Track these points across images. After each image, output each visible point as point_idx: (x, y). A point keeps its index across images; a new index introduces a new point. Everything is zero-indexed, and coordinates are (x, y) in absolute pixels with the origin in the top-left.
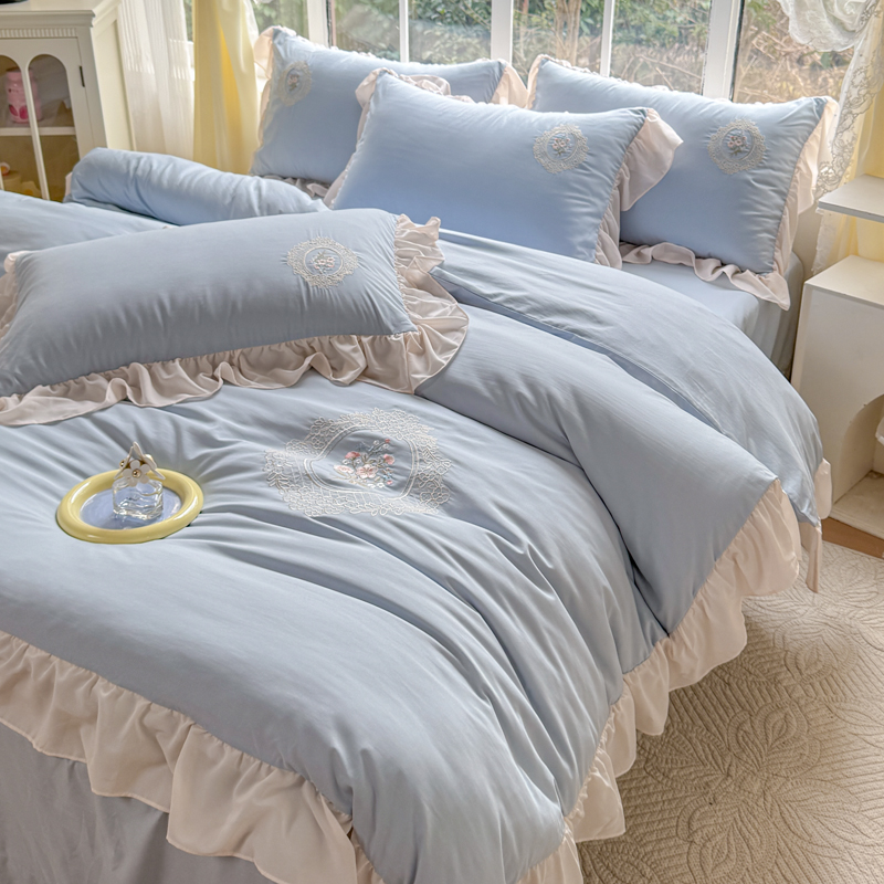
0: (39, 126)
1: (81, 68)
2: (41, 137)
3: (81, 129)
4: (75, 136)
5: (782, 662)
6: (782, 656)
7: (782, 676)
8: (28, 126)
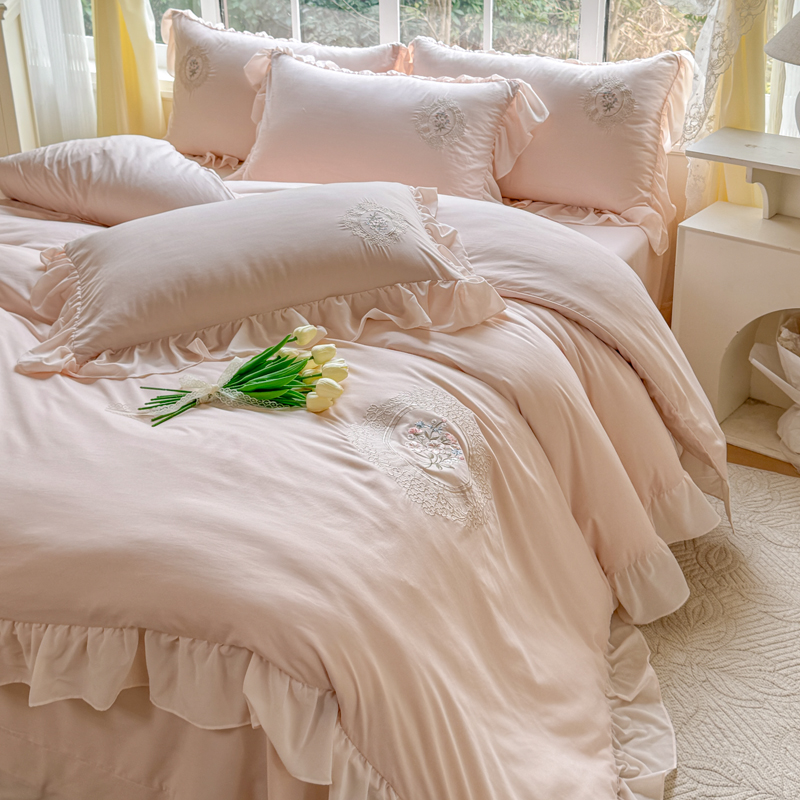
5: (695, 561)
6: (694, 556)
7: (696, 572)
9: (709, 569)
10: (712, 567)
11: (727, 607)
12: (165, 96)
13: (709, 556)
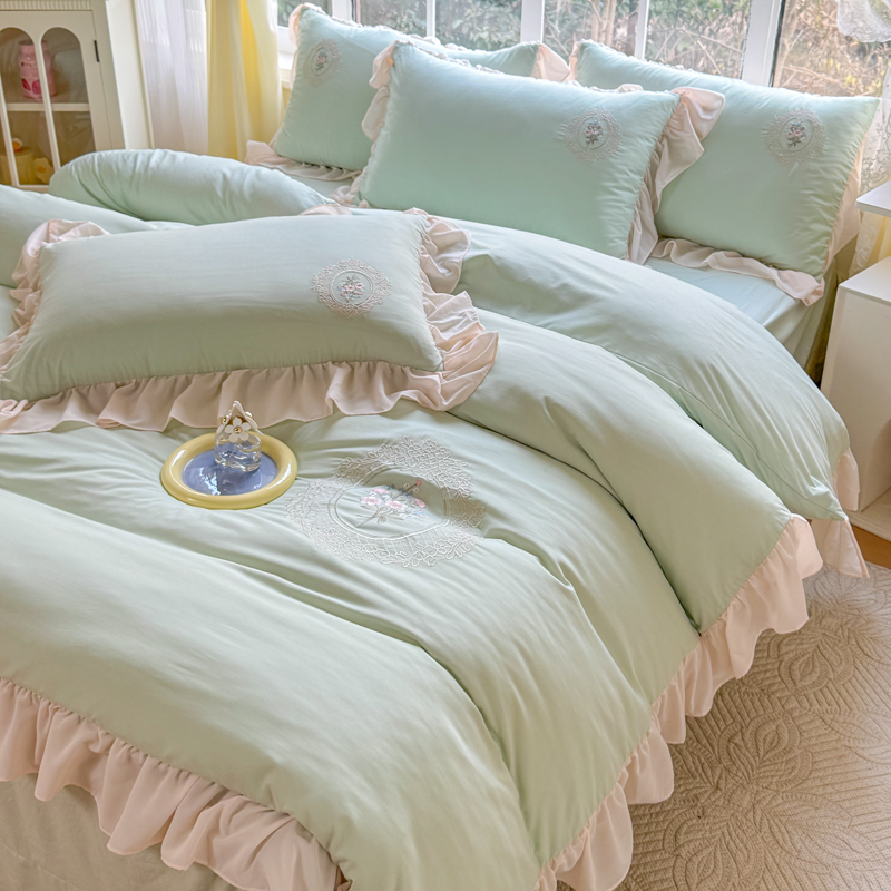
0: (52, 102)
1: (95, 42)
2: (54, 113)
3: (95, 106)
4: (86, 117)
5: (776, 673)
6: (776, 666)
7: (775, 688)
8: (42, 102)
9: (791, 685)
10: (794, 683)
11: (805, 735)
12: (286, 86)
13: (794, 667)
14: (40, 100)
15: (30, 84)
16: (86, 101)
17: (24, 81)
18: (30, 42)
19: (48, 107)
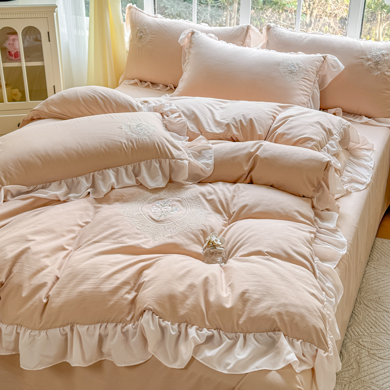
0: (26, 61)
1: (48, 32)
2: (26, 67)
3: (47, 63)
4: (43, 67)
8: (21, 62)
14: (20, 61)
15: (13, 53)
16: (43, 60)
17: (9, 52)
18: (15, 33)
19: (24, 64)
